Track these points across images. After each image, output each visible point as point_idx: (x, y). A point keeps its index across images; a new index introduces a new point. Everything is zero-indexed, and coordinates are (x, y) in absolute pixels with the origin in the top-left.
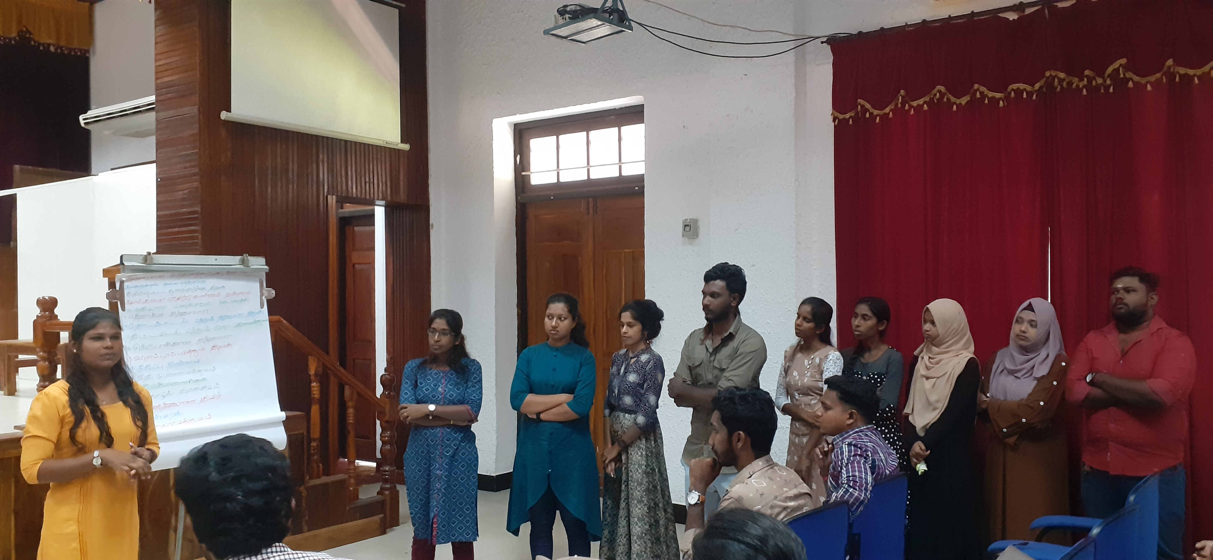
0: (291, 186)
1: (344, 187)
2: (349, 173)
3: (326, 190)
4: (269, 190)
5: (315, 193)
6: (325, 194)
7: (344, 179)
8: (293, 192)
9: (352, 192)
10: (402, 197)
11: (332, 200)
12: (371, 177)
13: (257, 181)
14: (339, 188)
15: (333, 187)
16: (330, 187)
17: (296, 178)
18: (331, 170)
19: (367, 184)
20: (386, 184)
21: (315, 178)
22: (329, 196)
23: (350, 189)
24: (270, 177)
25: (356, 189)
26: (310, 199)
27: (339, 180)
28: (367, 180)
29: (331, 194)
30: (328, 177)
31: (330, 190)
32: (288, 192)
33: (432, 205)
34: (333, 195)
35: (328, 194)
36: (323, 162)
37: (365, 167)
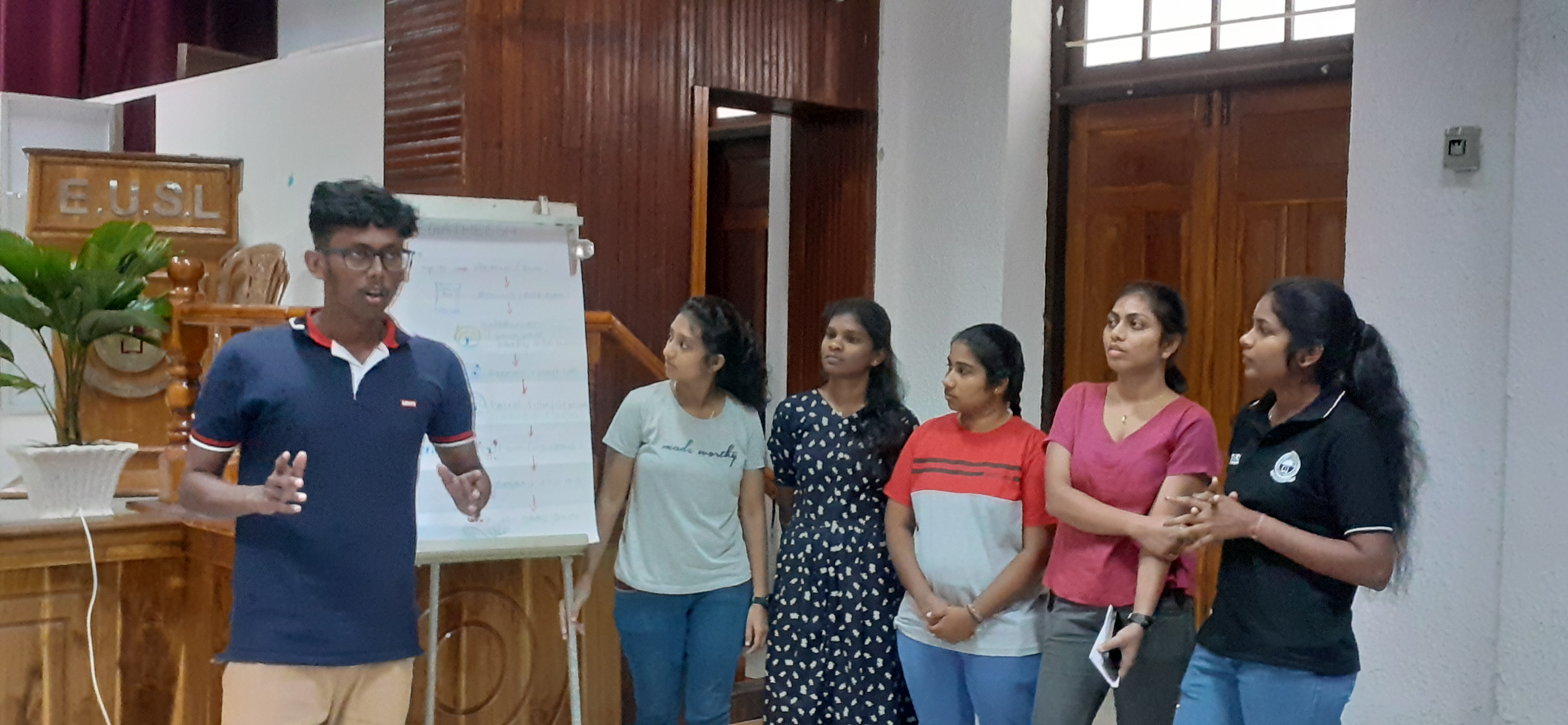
0: (628, 66)
1: (725, 71)
2: (735, 44)
3: (691, 76)
4: (589, 71)
5: (671, 81)
6: (690, 85)
7: (724, 55)
8: (632, 74)
9: (739, 81)
10: (828, 96)
11: (702, 95)
12: (774, 53)
13: (567, 54)
14: (716, 73)
15: (704, 72)
16: (699, 69)
17: (637, 51)
18: (702, 36)
19: (766, 67)
20: (800, 66)
21: (672, 53)
22: (697, 88)
23: (734, 75)
24: (590, 47)
25: (746, 75)
26: (662, 91)
27: (716, 56)
28: (767, 58)
29: (701, 83)
30: (696, 50)
31: (700, 76)
32: (622, 74)
33: (882, 110)
34: (704, 85)
35: (696, 83)
36: (688, 20)
37: (763, 33)
